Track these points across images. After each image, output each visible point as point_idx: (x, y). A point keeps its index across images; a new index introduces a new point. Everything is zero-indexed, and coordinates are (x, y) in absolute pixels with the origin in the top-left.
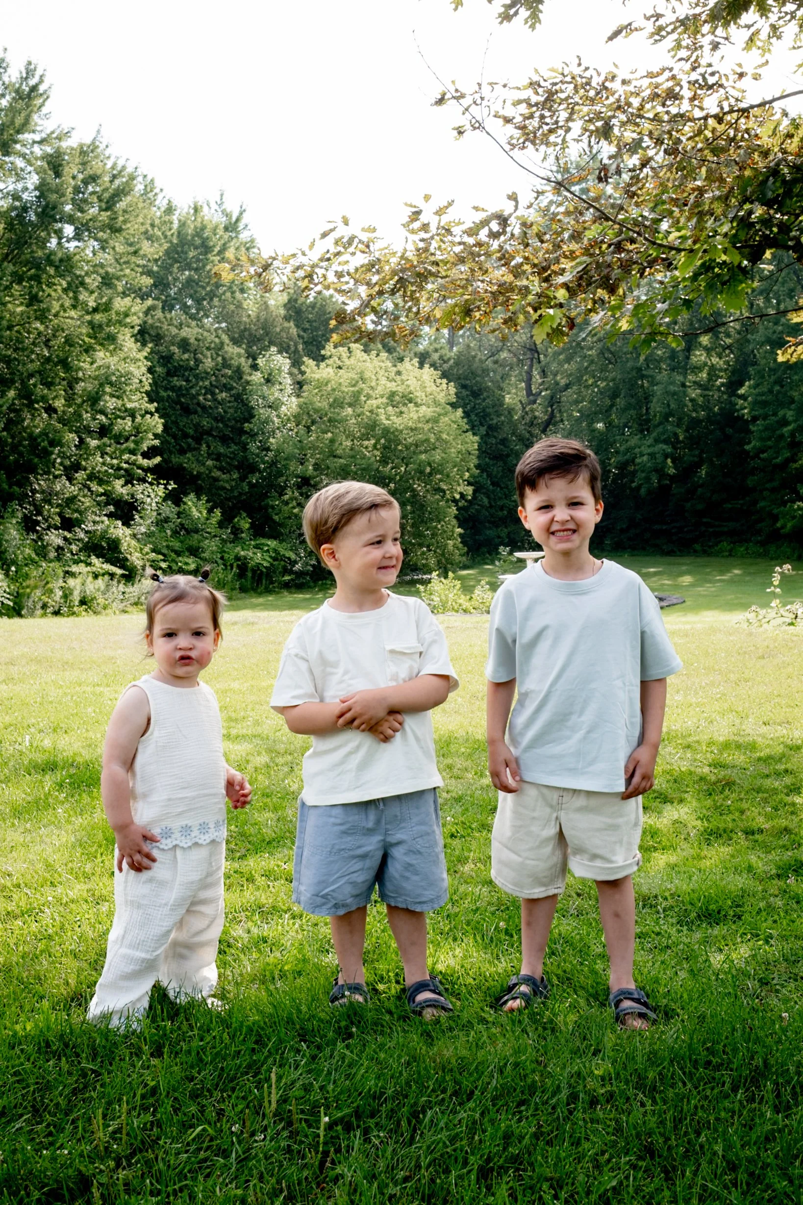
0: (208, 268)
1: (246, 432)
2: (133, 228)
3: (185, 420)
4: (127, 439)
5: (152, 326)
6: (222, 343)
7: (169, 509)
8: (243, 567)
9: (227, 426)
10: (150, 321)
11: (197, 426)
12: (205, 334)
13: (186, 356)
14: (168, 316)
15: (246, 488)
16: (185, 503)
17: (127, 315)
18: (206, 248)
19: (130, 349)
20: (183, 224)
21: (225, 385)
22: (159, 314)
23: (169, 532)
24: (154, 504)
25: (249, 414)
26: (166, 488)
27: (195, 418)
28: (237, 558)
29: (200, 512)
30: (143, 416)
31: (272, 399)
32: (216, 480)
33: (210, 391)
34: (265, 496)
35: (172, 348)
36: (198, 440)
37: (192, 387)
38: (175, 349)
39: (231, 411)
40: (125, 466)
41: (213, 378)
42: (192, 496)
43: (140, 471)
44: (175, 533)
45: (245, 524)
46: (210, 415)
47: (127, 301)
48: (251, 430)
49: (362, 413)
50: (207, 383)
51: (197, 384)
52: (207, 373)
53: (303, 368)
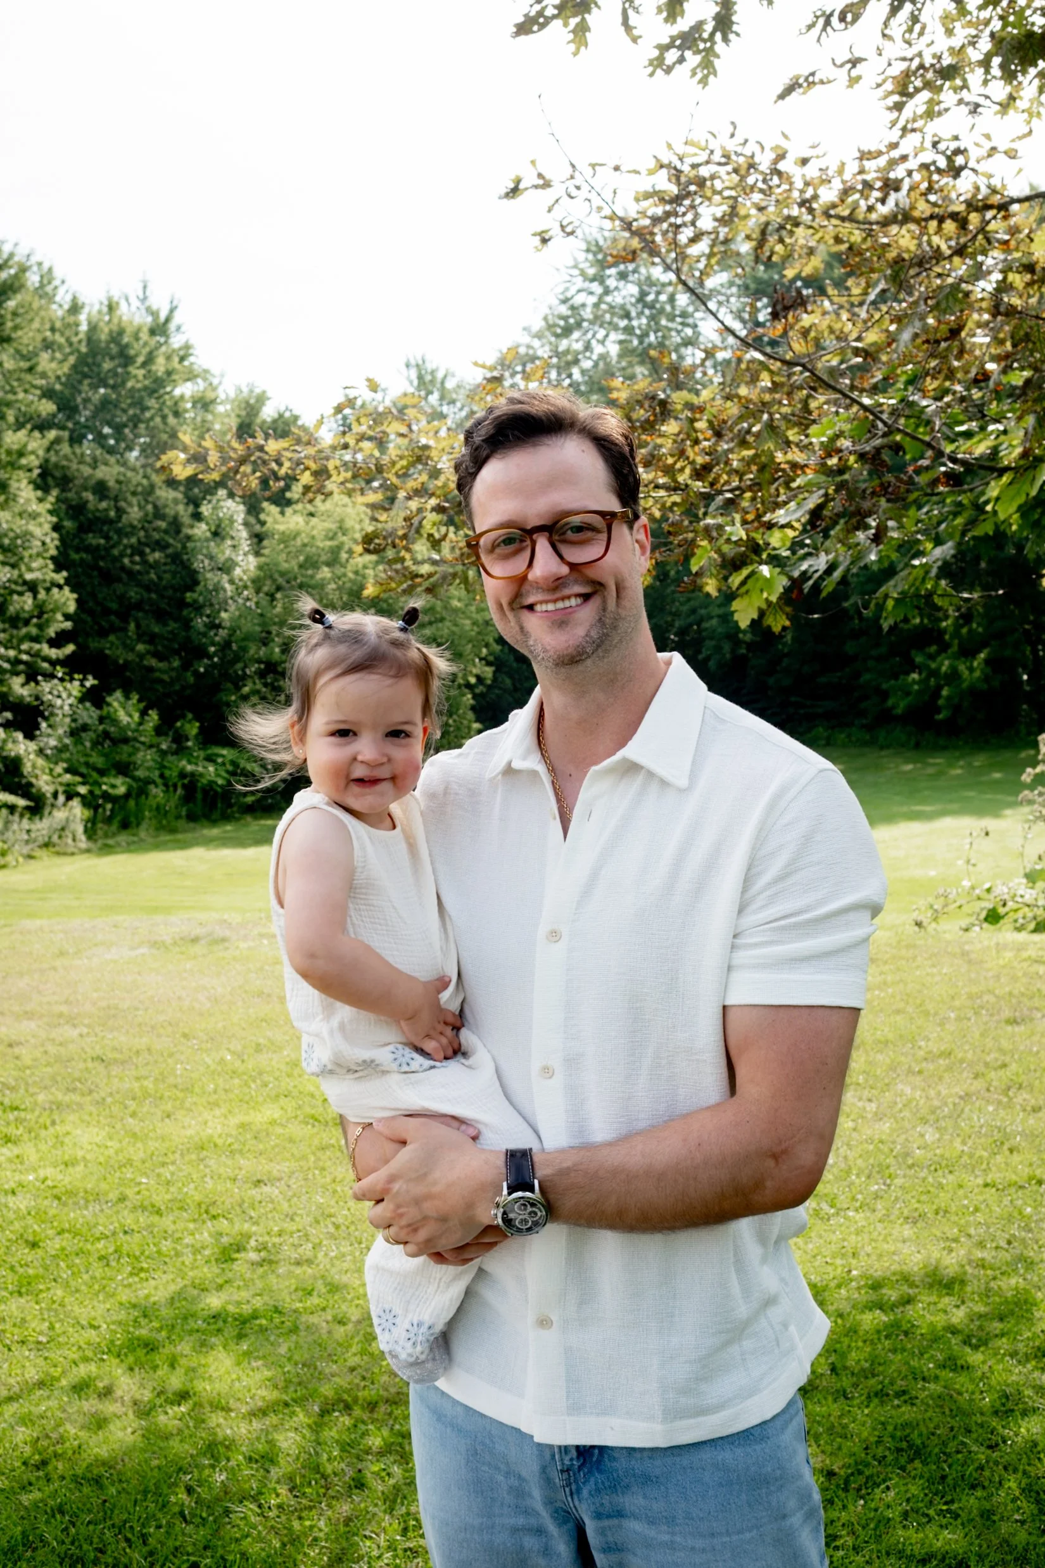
0: (130, 384)
1: (188, 605)
2: (28, 337)
3: (105, 590)
4: (27, 622)
5: (56, 466)
6: (152, 487)
7: (89, 714)
8: (191, 787)
9: (163, 597)
10: (53, 459)
11: (121, 598)
12: (129, 474)
13: (104, 505)
14: (78, 451)
15: (191, 680)
16: (109, 705)
17: (21, 454)
18: (126, 359)
19: (28, 501)
20: (93, 328)
21: (157, 543)
22: (65, 448)
23: (88, 744)
24: (66, 708)
25: (192, 580)
26: (82, 685)
27: (120, 588)
28: (183, 775)
29: (130, 716)
30: (48, 590)
31: (221, 558)
32: (151, 669)
33: (138, 550)
34: (216, 688)
35: (84, 494)
36: (124, 617)
37: (113, 547)
38: (89, 496)
39: (167, 576)
40: (25, 657)
41: (142, 533)
42: (118, 694)
43: (45, 665)
44: (96, 744)
45: (192, 729)
46: (139, 584)
47: (22, 434)
48: (195, 601)
49: (345, 575)
50: (134, 540)
51: (119, 542)
52: (133, 527)
53: (262, 517)
